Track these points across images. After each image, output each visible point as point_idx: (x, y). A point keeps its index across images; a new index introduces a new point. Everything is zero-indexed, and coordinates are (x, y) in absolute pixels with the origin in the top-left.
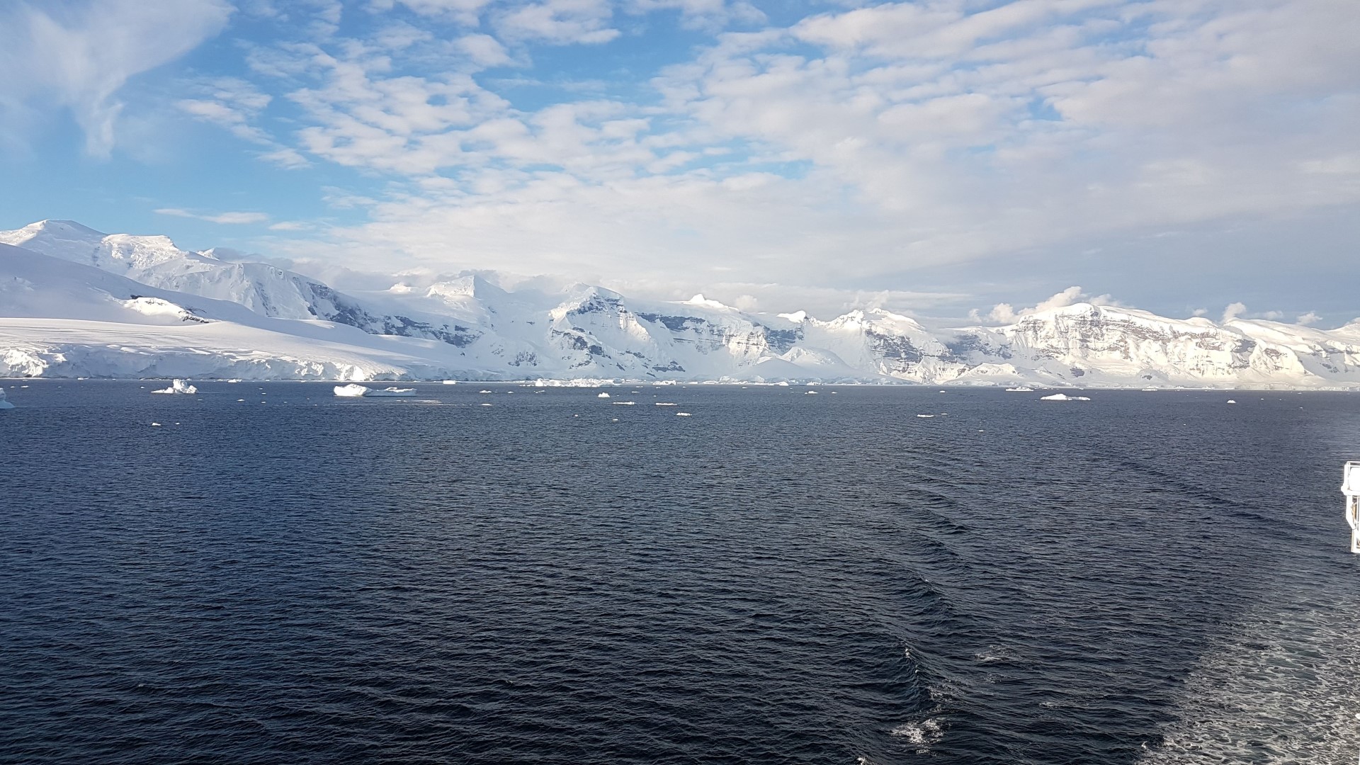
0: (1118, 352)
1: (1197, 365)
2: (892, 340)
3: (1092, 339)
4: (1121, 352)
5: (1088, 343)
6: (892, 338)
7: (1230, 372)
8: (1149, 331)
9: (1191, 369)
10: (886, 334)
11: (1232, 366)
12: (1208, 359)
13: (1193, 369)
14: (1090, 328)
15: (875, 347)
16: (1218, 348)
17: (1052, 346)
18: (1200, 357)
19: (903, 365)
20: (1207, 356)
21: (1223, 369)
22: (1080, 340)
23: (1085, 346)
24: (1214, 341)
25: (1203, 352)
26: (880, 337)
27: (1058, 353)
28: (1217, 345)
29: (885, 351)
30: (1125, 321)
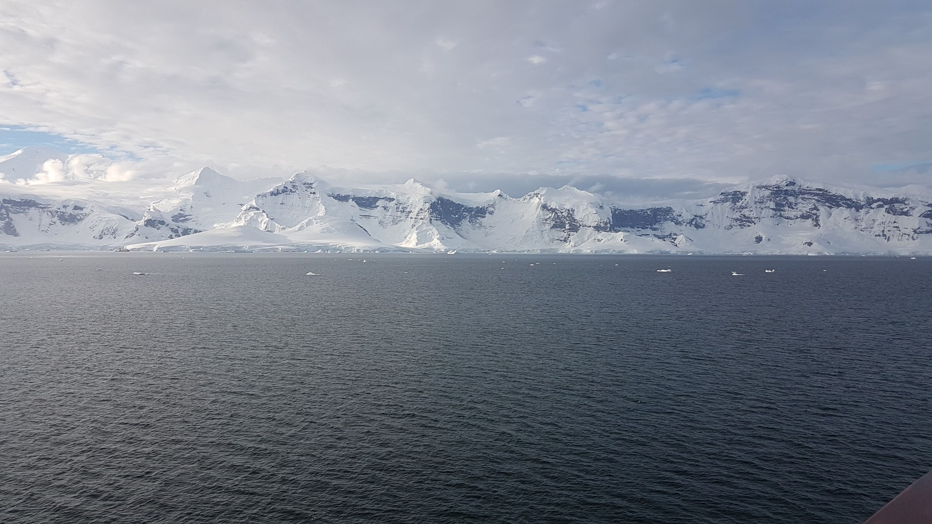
1: (883, 231)
2: (562, 213)
3: (786, 208)
4: (813, 219)
5: (782, 213)
6: (562, 211)
7: (915, 237)
8: (843, 198)
9: (876, 236)
10: (558, 208)
11: (918, 231)
12: (896, 225)
13: (879, 235)
17: (744, 216)
19: (565, 235)
20: (895, 222)
21: (909, 235)
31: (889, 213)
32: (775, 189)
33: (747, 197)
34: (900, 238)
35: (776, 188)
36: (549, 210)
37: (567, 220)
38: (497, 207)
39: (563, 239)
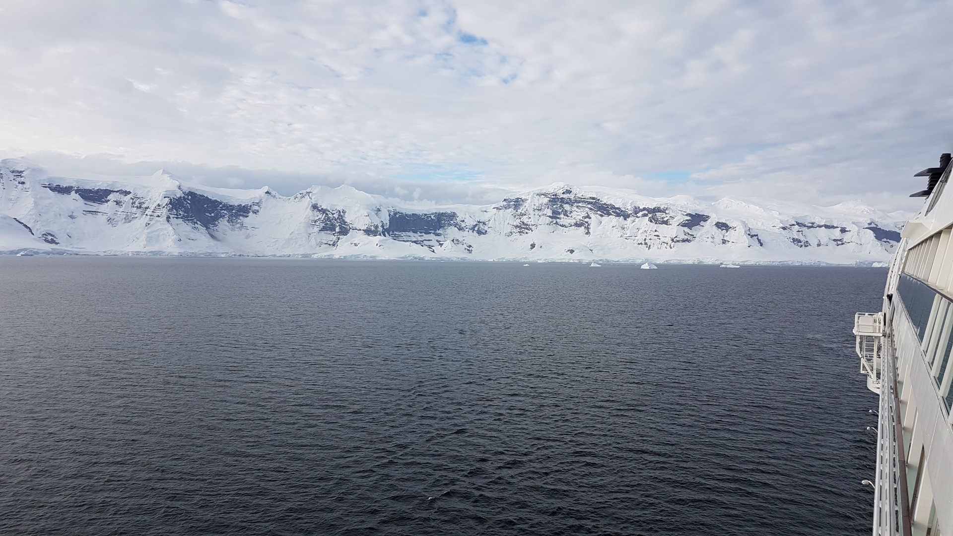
0: (583, 227)
1: (645, 240)
2: (333, 214)
3: (562, 216)
4: (585, 227)
5: (558, 220)
6: (334, 212)
7: (672, 246)
8: (613, 207)
9: (639, 244)
10: (329, 209)
11: (675, 240)
12: (656, 233)
13: (641, 244)
14: (561, 206)
15: (315, 222)
16: (666, 223)
17: (523, 222)
18: (648, 232)
19: (335, 238)
20: (656, 231)
21: (667, 243)
22: (550, 217)
23: (555, 222)
24: (664, 215)
25: (653, 226)
26: (324, 211)
27: (527, 229)
28: (665, 219)
29: (323, 225)
30: (593, 198)
31: (651, 221)
32: (552, 197)
33: (526, 204)
34: (659, 247)
35: (553, 195)
36: (319, 211)
37: (337, 222)
38: (263, 205)
39: (332, 243)
